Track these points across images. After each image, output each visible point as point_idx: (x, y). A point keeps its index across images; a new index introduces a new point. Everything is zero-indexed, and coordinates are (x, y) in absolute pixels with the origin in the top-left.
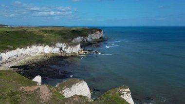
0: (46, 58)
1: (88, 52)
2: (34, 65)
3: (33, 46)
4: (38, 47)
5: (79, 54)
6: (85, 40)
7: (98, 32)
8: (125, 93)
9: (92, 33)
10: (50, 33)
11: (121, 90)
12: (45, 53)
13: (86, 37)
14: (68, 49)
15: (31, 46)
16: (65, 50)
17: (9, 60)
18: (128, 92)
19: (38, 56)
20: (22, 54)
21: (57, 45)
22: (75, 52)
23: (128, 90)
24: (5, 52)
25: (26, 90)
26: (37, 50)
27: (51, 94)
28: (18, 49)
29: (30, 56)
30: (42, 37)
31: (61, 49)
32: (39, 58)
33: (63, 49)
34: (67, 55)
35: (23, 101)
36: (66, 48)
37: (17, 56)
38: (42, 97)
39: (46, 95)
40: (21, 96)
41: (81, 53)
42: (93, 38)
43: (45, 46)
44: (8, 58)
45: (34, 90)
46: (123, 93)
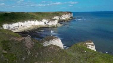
0: (36, 28)
1: (62, 25)
2: (28, 32)
3: (28, 21)
4: (31, 21)
5: (57, 26)
6: (61, 19)
7: (69, 13)
8: (90, 45)
9: (65, 14)
10: (39, 14)
11: (87, 44)
12: (36, 25)
13: (62, 17)
14: (50, 23)
15: (27, 21)
16: (48, 23)
17: (14, 29)
18: (93, 45)
19: (31, 27)
20: (22, 25)
21: (43, 20)
22: (54, 25)
23: (93, 43)
24: (11, 24)
25: (15, 40)
26: (31, 23)
27: (33, 43)
28: (19, 22)
29: (26, 27)
30: (34, 16)
31: (45, 23)
32: (32, 28)
33: (47, 23)
34: (49, 26)
35: (12, 47)
36: (49, 22)
37: (19, 27)
38: (26, 45)
39: (29, 44)
40: (11, 44)
41: (58, 25)
42: (66, 18)
43: (35, 21)
44: (13, 28)
45: (21, 40)
46: (88, 45)
